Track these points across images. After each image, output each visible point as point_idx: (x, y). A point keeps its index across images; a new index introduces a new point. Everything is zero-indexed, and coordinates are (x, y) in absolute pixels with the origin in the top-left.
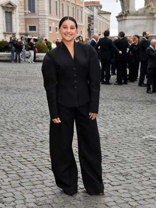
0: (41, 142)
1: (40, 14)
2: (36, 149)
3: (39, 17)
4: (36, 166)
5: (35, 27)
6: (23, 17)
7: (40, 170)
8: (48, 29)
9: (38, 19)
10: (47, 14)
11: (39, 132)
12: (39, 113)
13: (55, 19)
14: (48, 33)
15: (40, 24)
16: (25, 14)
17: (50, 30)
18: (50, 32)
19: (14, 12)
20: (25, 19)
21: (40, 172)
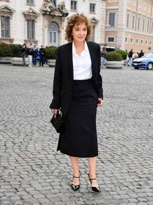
0: (106, 138)
1: (118, 27)
2: (102, 144)
3: (117, 30)
4: (100, 158)
5: (113, 38)
6: (104, 30)
7: (103, 162)
8: (124, 40)
9: (116, 31)
10: (124, 27)
11: (106, 129)
12: (108, 113)
13: (131, 31)
14: (124, 44)
15: (118, 36)
16: (106, 27)
17: (126, 41)
18: (126, 43)
19: (97, 26)
20: (105, 32)
21: (103, 164)
